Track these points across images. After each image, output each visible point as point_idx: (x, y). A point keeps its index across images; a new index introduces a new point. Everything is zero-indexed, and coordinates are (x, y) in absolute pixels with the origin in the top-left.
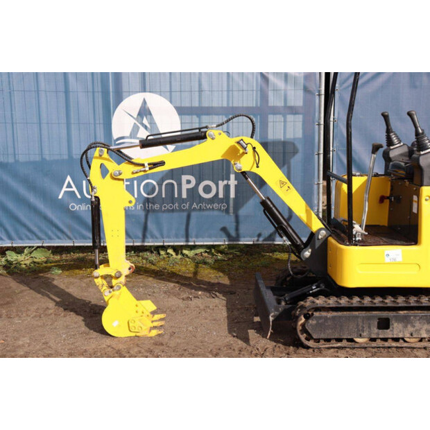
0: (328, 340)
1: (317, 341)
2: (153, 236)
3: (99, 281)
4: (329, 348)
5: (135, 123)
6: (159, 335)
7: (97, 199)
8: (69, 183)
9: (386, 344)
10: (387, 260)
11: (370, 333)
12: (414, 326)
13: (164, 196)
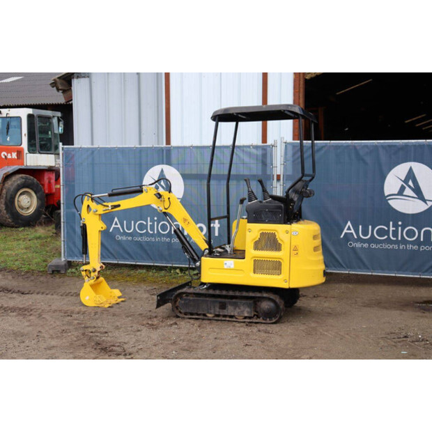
0: (192, 314)
1: (186, 314)
3: (83, 273)
4: (190, 318)
7: (85, 225)
8: (116, 222)
9: (220, 318)
10: (225, 267)
11: (215, 311)
12: (239, 309)
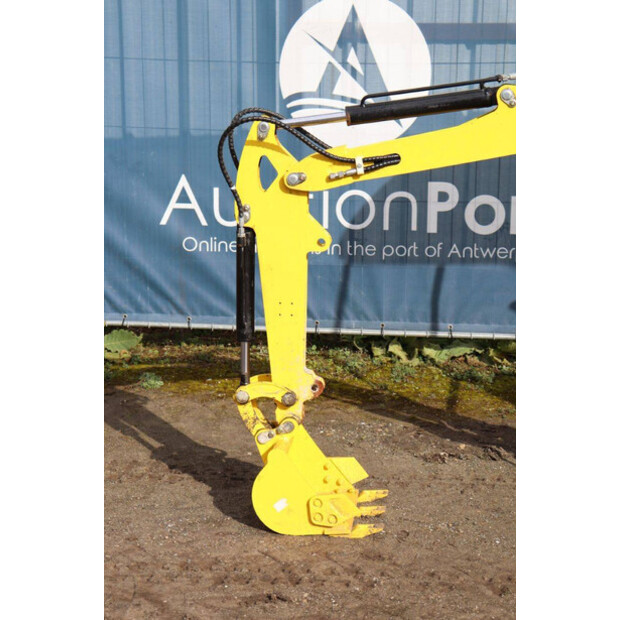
2: (360, 315)
5: (330, 63)
6: (374, 537)
7: (250, 231)
8: (183, 191)
13: (386, 227)
